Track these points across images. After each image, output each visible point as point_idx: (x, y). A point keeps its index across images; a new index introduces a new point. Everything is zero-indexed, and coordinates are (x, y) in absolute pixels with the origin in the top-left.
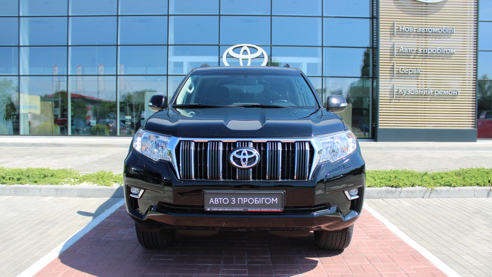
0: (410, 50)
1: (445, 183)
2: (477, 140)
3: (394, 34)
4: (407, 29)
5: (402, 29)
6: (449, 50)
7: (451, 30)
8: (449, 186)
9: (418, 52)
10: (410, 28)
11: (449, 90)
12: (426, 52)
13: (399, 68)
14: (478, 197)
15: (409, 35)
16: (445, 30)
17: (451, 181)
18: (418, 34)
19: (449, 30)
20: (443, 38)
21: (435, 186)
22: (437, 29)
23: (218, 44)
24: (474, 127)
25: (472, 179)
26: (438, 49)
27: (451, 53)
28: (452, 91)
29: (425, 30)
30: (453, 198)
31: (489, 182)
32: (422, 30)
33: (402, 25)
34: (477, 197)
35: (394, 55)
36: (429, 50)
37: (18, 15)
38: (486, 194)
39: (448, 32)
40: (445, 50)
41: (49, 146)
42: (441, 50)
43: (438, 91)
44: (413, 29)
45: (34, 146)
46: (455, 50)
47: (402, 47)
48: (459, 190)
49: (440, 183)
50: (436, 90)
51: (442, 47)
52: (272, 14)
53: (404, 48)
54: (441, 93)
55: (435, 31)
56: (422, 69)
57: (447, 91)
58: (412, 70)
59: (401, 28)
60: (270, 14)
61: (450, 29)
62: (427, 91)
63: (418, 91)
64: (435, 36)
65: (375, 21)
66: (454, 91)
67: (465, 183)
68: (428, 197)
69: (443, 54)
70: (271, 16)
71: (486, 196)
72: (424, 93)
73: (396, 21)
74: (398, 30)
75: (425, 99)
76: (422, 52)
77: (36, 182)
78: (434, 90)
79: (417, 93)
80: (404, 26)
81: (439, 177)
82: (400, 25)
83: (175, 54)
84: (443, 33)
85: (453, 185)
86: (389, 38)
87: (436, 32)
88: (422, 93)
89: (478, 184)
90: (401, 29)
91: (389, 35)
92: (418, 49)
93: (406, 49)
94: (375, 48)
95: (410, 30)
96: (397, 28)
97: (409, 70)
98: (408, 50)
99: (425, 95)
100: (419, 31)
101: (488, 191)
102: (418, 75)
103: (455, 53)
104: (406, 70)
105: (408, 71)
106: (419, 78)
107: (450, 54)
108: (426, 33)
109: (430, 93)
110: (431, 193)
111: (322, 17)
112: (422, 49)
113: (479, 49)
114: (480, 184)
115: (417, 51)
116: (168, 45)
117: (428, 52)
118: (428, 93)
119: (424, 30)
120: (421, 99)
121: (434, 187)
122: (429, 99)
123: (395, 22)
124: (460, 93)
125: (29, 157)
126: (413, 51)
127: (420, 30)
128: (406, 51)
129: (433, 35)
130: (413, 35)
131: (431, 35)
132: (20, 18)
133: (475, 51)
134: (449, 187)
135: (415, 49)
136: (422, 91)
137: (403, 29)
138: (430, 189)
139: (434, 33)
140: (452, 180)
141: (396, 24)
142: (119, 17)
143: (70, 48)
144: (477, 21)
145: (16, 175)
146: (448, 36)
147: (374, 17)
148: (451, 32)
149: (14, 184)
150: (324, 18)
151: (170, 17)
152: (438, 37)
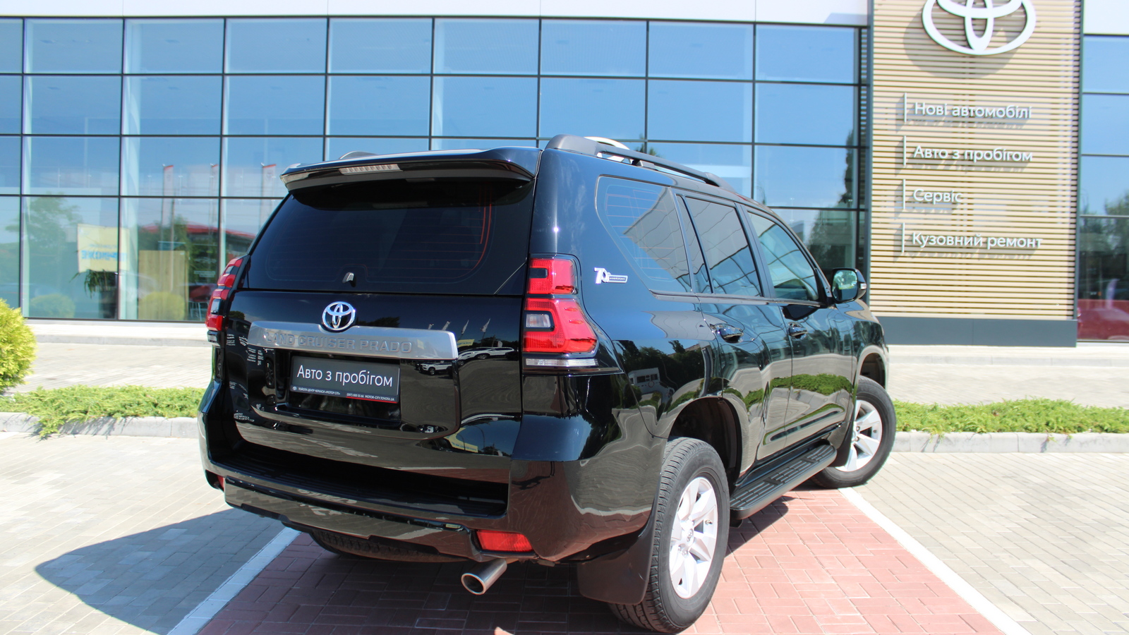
0: (937, 154)
1: (965, 425)
2: (1078, 344)
3: (903, 120)
4: (931, 110)
5: (921, 108)
6: (1019, 153)
7: (1024, 112)
8: (970, 430)
9: (954, 158)
10: (938, 107)
11: (1018, 238)
12: (971, 158)
13: (913, 191)
14: (1025, 452)
15: (937, 121)
16: (1011, 113)
17: (976, 422)
18: (955, 120)
19: (1020, 112)
20: (1007, 129)
21: (947, 430)
22: (994, 110)
23: (535, 136)
24: (1072, 316)
25: (1018, 420)
26: (997, 150)
27: (1023, 160)
28: (1024, 240)
29: (969, 111)
30: (979, 452)
31: (1047, 424)
32: (963, 111)
33: (921, 101)
34: (1022, 452)
35: (902, 163)
36: (976, 152)
37: (119, 72)
38: (1039, 446)
39: (1017, 116)
40: (1011, 153)
41: (187, 345)
42: (1003, 154)
43: (995, 240)
44: (944, 109)
45: (156, 345)
46: (1031, 154)
47: (919, 147)
48: (991, 438)
49: (956, 426)
50: (990, 237)
51: (1005, 148)
52: (649, 76)
53: (923, 150)
54: (1001, 243)
55: (990, 114)
56: (962, 193)
57: (1015, 240)
58: (941, 194)
59: (917, 107)
60: (644, 75)
61: (1023, 110)
62: (971, 239)
63: (952, 238)
64: (992, 123)
65: (864, 90)
66: (1029, 240)
67: (1002, 426)
68: (932, 450)
69: (1006, 161)
70: (647, 78)
71: (1040, 450)
72: (966, 244)
73: (908, 92)
74: (911, 112)
75: (969, 256)
76: (962, 158)
78: (987, 237)
79: (950, 242)
80: (924, 102)
81: (955, 414)
82: (917, 101)
84: (1005, 117)
85: (978, 430)
86: (894, 127)
87: (992, 118)
88: (962, 244)
89: (1026, 429)
90: (918, 110)
91: (894, 122)
92: (954, 151)
93: (928, 151)
94: (864, 148)
95: (938, 110)
96: (911, 106)
97: (935, 194)
98: (933, 153)
99: (968, 248)
100: (956, 113)
101: (1044, 441)
102: (954, 206)
103: (1031, 160)
104: (928, 195)
105: (931, 196)
106: (955, 212)
107: (1021, 162)
108: (970, 117)
109: (979, 243)
110: (938, 442)
111: (754, 81)
112: (962, 152)
113: (1083, 152)
114: (1030, 428)
115: (952, 154)
116: (430, 137)
117: (976, 158)
118: (973, 242)
119: (967, 111)
120: (959, 255)
121: (943, 432)
122: (976, 256)
123: (906, 95)
124: (1041, 244)
125: (159, 367)
126: (943, 154)
127: (958, 111)
128: (928, 155)
129: (988, 123)
130: (944, 121)
131: (981, 123)
132: (124, 77)
133: (1075, 156)
134: (971, 433)
135: (947, 152)
136: (962, 238)
137: (923, 108)
138: (937, 435)
139: (987, 117)
140: (979, 421)
141: (908, 98)
142: (330, 78)
143: (226, 140)
144: (1079, 94)
145: (176, 400)
146: (1018, 124)
147: (863, 83)
148: (1024, 115)
149: (176, 416)
150: (757, 85)
151: (435, 78)
152: (996, 126)
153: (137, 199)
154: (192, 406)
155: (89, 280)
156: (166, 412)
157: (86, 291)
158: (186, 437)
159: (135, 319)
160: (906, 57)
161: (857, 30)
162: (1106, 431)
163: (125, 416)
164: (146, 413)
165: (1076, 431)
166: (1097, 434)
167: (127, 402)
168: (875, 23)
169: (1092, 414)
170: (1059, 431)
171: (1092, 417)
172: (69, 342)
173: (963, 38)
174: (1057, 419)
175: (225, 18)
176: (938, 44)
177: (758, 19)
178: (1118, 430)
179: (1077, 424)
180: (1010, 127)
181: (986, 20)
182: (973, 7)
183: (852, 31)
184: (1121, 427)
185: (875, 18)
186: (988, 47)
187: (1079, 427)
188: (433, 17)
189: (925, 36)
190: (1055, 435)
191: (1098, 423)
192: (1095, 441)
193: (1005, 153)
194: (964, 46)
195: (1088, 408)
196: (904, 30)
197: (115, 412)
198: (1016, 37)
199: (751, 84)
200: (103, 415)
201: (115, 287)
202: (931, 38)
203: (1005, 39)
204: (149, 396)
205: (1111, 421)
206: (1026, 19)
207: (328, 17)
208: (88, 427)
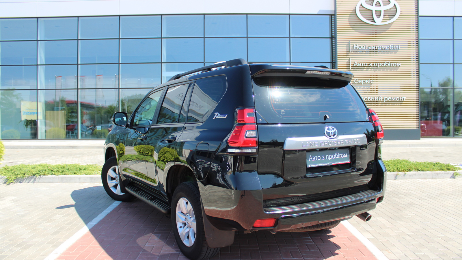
0: (363, 64)
2: (421, 138)
3: (349, 51)
4: (360, 47)
5: (356, 47)
6: (396, 64)
7: (397, 47)
9: (370, 66)
10: (363, 46)
11: (396, 97)
12: (377, 66)
13: (354, 79)
15: (363, 52)
16: (392, 47)
18: (370, 51)
19: (395, 47)
20: (390, 54)
22: (385, 47)
23: (203, 61)
24: (418, 127)
26: (387, 62)
27: (397, 66)
28: (399, 98)
29: (375, 47)
31: (397, 169)
32: (373, 47)
33: (356, 44)
35: (349, 69)
36: (378, 63)
37: (36, 39)
39: (394, 49)
40: (392, 63)
42: (389, 64)
43: (387, 98)
44: (365, 47)
45: (53, 148)
46: (400, 64)
47: (356, 62)
51: (390, 61)
52: (248, 36)
53: (358, 63)
54: (389, 99)
55: (384, 48)
56: (374, 80)
57: (395, 98)
58: (365, 80)
59: (355, 46)
60: (246, 36)
61: (396, 46)
62: (378, 98)
63: (370, 98)
64: (385, 52)
65: (334, 40)
66: (400, 98)
69: (391, 67)
70: (247, 37)
72: (376, 100)
73: (351, 40)
74: (353, 48)
75: (377, 105)
76: (373, 66)
77: (75, 173)
78: (384, 97)
79: (369, 99)
80: (357, 44)
82: (354, 44)
83: (168, 70)
84: (390, 49)
86: (346, 54)
87: (385, 50)
88: (374, 100)
90: (355, 47)
91: (346, 52)
92: (370, 63)
93: (359, 64)
94: (334, 62)
95: (363, 47)
96: (352, 46)
97: (363, 80)
98: (361, 64)
99: (376, 101)
100: (370, 48)
102: (370, 85)
103: (400, 66)
104: (360, 81)
106: (371, 87)
107: (396, 67)
108: (376, 49)
109: (381, 99)
112: (373, 63)
113: (421, 62)
115: (369, 64)
116: (161, 63)
117: (378, 66)
118: (378, 99)
119: (374, 47)
120: (373, 105)
122: (380, 105)
124: (405, 99)
125: (54, 157)
126: (365, 64)
127: (371, 47)
128: (360, 65)
129: (383, 52)
130: (366, 52)
131: (381, 52)
132: (38, 42)
133: (417, 64)
135: (367, 64)
136: (374, 98)
139: (383, 49)
141: (351, 43)
142: (121, 40)
143: (80, 66)
144: (418, 39)
145: (60, 168)
146: (394, 52)
147: (333, 37)
148: (397, 48)
149: (60, 175)
150: (291, 39)
151: (163, 39)
152: (386, 53)
153: (44, 90)
154: (66, 171)
155: (26, 123)
156: (56, 173)
157: (24, 128)
158: (64, 182)
159: (45, 138)
160: (349, 26)
161: (330, 16)
162: (420, 171)
163: (40, 175)
164: (48, 174)
165: (408, 171)
166: (416, 172)
167: (41, 170)
168: (337, 13)
169: (415, 165)
170: (402, 171)
171: (415, 166)
172: (18, 148)
173: (372, 18)
174: (401, 167)
175: (78, 17)
176: (362, 21)
177: (291, 13)
178: (424, 170)
179: (408, 168)
180: (392, 53)
181: (381, 11)
182: (375, 6)
183: (328, 16)
184: (425, 169)
185: (337, 11)
186: (382, 22)
187: (409, 169)
188: (161, 15)
189: (357, 18)
190: (400, 173)
191: (416, 168)
192: (415, 175)
193: (390, 63)
194: (373, 22)
195: (414, 162)
196: (349, 16)
197: (36, 174)
198: (393, 18)
199: (289, 39)
200: (32, 175)
201: (36, 126)
202: (359, 19)
203: (388, 19)
204: (49, 167)
205: (421, 167)
206: (396, 10)
207: (119, 16)
208: (25, 180)
